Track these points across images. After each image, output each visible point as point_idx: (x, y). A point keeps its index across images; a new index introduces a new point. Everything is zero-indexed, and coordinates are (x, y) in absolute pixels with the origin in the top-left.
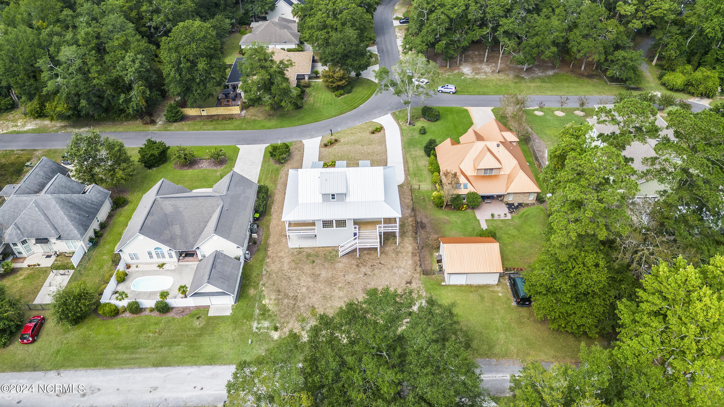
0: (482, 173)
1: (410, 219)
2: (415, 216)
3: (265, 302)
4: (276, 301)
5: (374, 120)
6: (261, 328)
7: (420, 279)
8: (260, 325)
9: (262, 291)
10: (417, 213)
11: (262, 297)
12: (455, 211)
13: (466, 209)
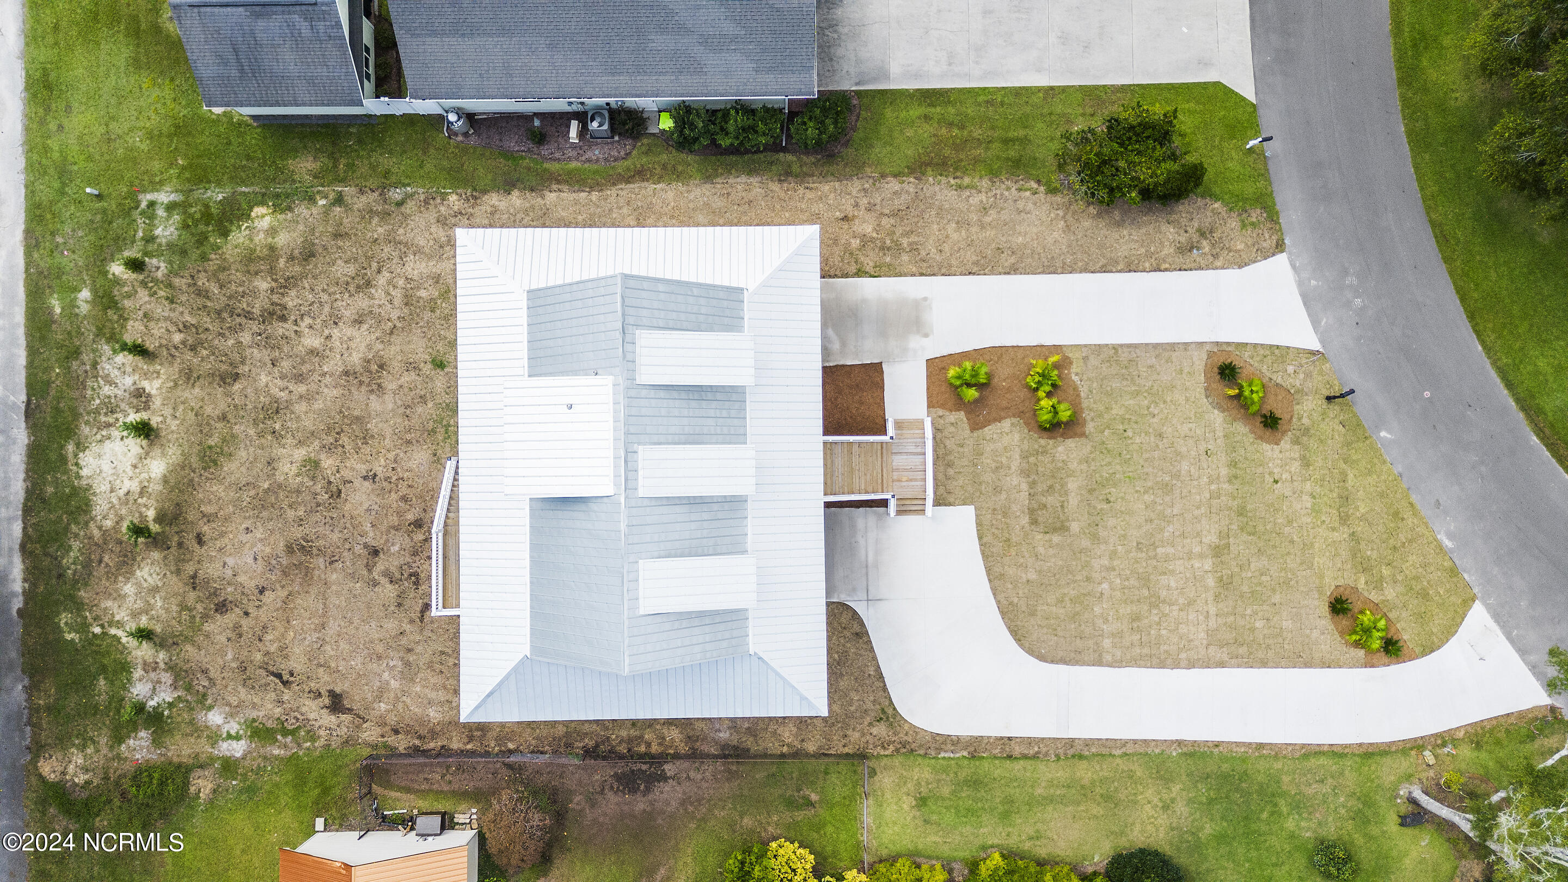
3: (263, 218)
4: (266, 252)
6: (152, 217)
7: (350, 742)
8: (161, 212)
9: (312, 200)
11: (281, 203)
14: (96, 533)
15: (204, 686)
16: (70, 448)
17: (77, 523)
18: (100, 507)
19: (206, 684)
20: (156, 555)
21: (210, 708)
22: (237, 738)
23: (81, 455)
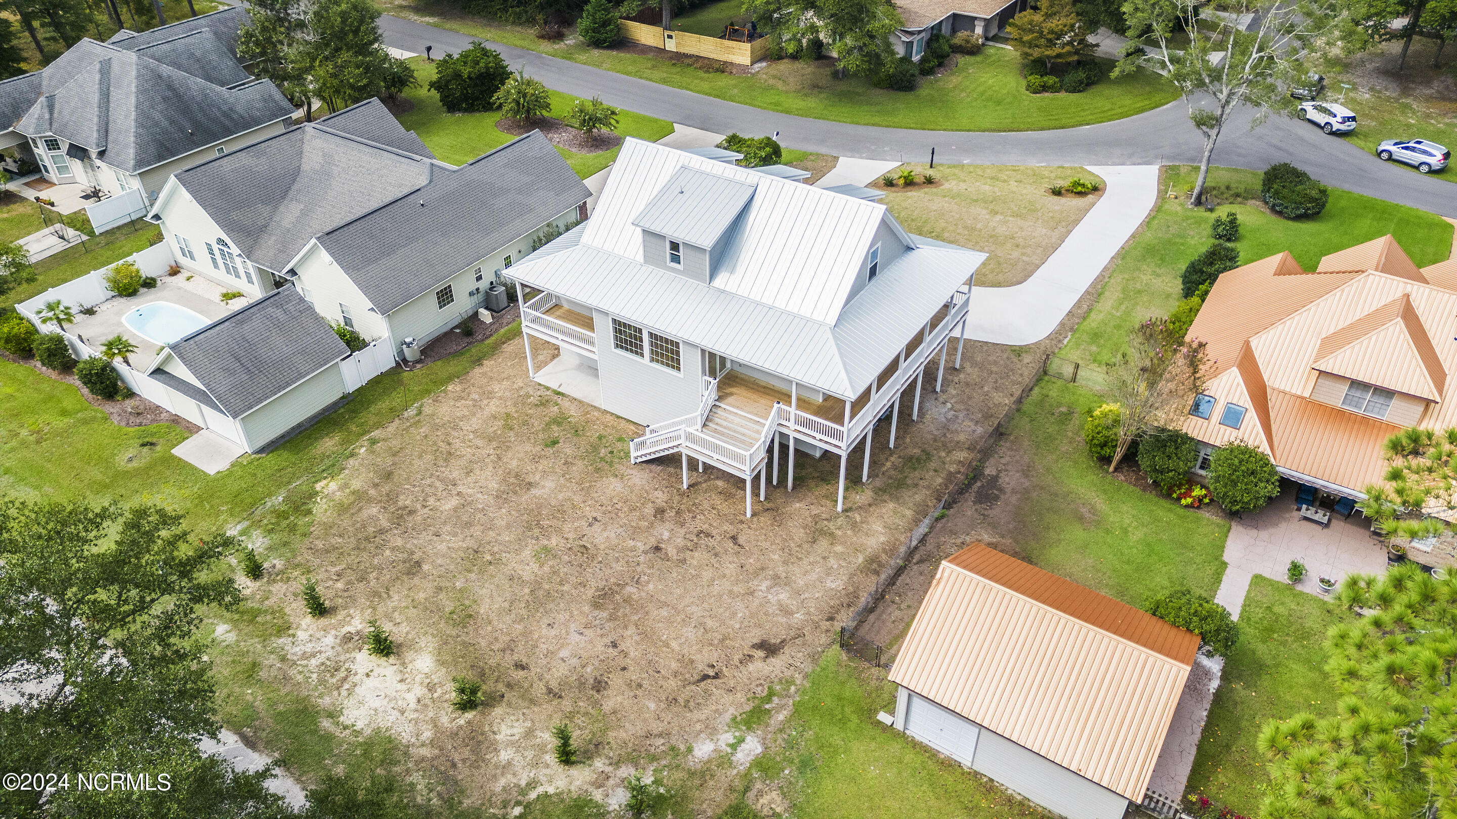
0: (1336, 395)
1: (962, 455)
2: (986, 453)
3: (327, 486)
4: (352, 498)
5: (1089, 168)
7: (814, 658)
8: (239, 539)
9: (353, 454)
10: (1004, 448)
11: (333, 471)
12: (1151, 496)
13: (1199, 504)
14: (426, 752)
15: (663, 744)
16: (326, 724)
17: (397, 763)
18: (405, 733)
19: (662, 741)
20: (498, 711)
21: (690, 750)
22: (741, 740)
23: (342, 719)
